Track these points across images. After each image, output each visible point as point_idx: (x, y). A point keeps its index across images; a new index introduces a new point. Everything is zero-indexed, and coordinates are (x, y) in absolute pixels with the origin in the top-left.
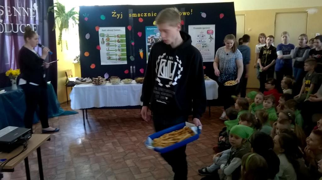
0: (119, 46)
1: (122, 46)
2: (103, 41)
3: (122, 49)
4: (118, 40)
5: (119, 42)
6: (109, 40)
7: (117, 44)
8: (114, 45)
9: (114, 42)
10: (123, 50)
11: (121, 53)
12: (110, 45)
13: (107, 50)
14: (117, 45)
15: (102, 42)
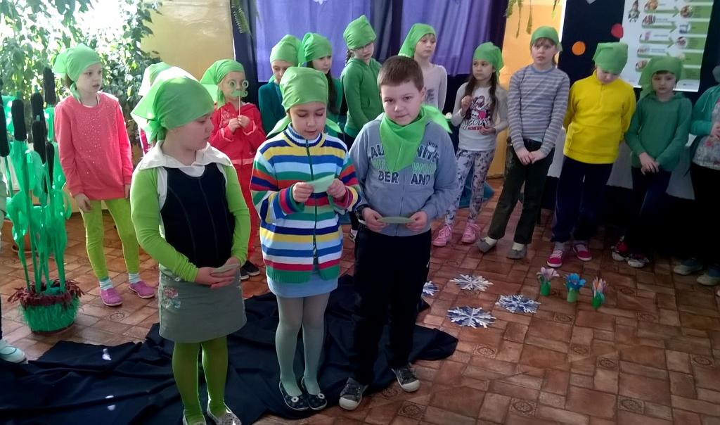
0: (684, 29)
1: (692, 28)
2: (636, 10)
3: (692, 40)
4: (686, 8)
5: (685, 16)
6: (655, 7)
7: (680, 20)
8: (670, 24)
9: (669, 16)
10: (693, 44)
11: (686, 54)
12: (655, 24)
13: (641, 42)
14: (678, 24)
15: (632, 13)
